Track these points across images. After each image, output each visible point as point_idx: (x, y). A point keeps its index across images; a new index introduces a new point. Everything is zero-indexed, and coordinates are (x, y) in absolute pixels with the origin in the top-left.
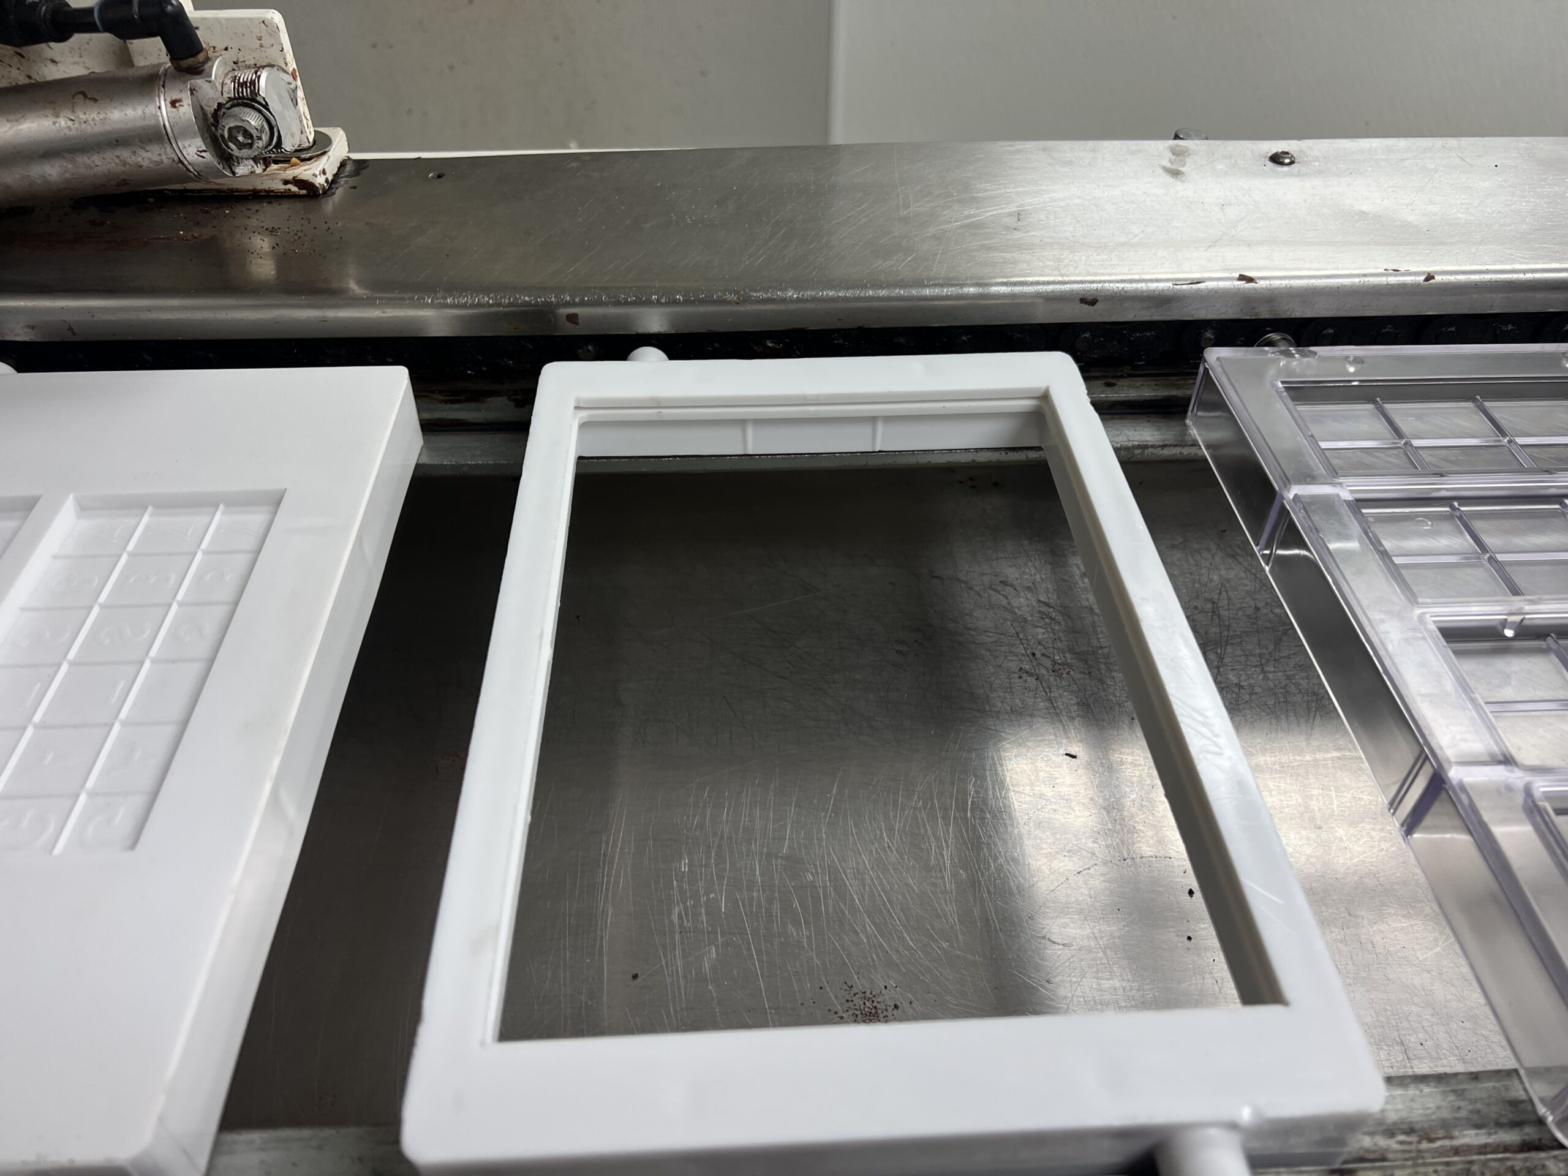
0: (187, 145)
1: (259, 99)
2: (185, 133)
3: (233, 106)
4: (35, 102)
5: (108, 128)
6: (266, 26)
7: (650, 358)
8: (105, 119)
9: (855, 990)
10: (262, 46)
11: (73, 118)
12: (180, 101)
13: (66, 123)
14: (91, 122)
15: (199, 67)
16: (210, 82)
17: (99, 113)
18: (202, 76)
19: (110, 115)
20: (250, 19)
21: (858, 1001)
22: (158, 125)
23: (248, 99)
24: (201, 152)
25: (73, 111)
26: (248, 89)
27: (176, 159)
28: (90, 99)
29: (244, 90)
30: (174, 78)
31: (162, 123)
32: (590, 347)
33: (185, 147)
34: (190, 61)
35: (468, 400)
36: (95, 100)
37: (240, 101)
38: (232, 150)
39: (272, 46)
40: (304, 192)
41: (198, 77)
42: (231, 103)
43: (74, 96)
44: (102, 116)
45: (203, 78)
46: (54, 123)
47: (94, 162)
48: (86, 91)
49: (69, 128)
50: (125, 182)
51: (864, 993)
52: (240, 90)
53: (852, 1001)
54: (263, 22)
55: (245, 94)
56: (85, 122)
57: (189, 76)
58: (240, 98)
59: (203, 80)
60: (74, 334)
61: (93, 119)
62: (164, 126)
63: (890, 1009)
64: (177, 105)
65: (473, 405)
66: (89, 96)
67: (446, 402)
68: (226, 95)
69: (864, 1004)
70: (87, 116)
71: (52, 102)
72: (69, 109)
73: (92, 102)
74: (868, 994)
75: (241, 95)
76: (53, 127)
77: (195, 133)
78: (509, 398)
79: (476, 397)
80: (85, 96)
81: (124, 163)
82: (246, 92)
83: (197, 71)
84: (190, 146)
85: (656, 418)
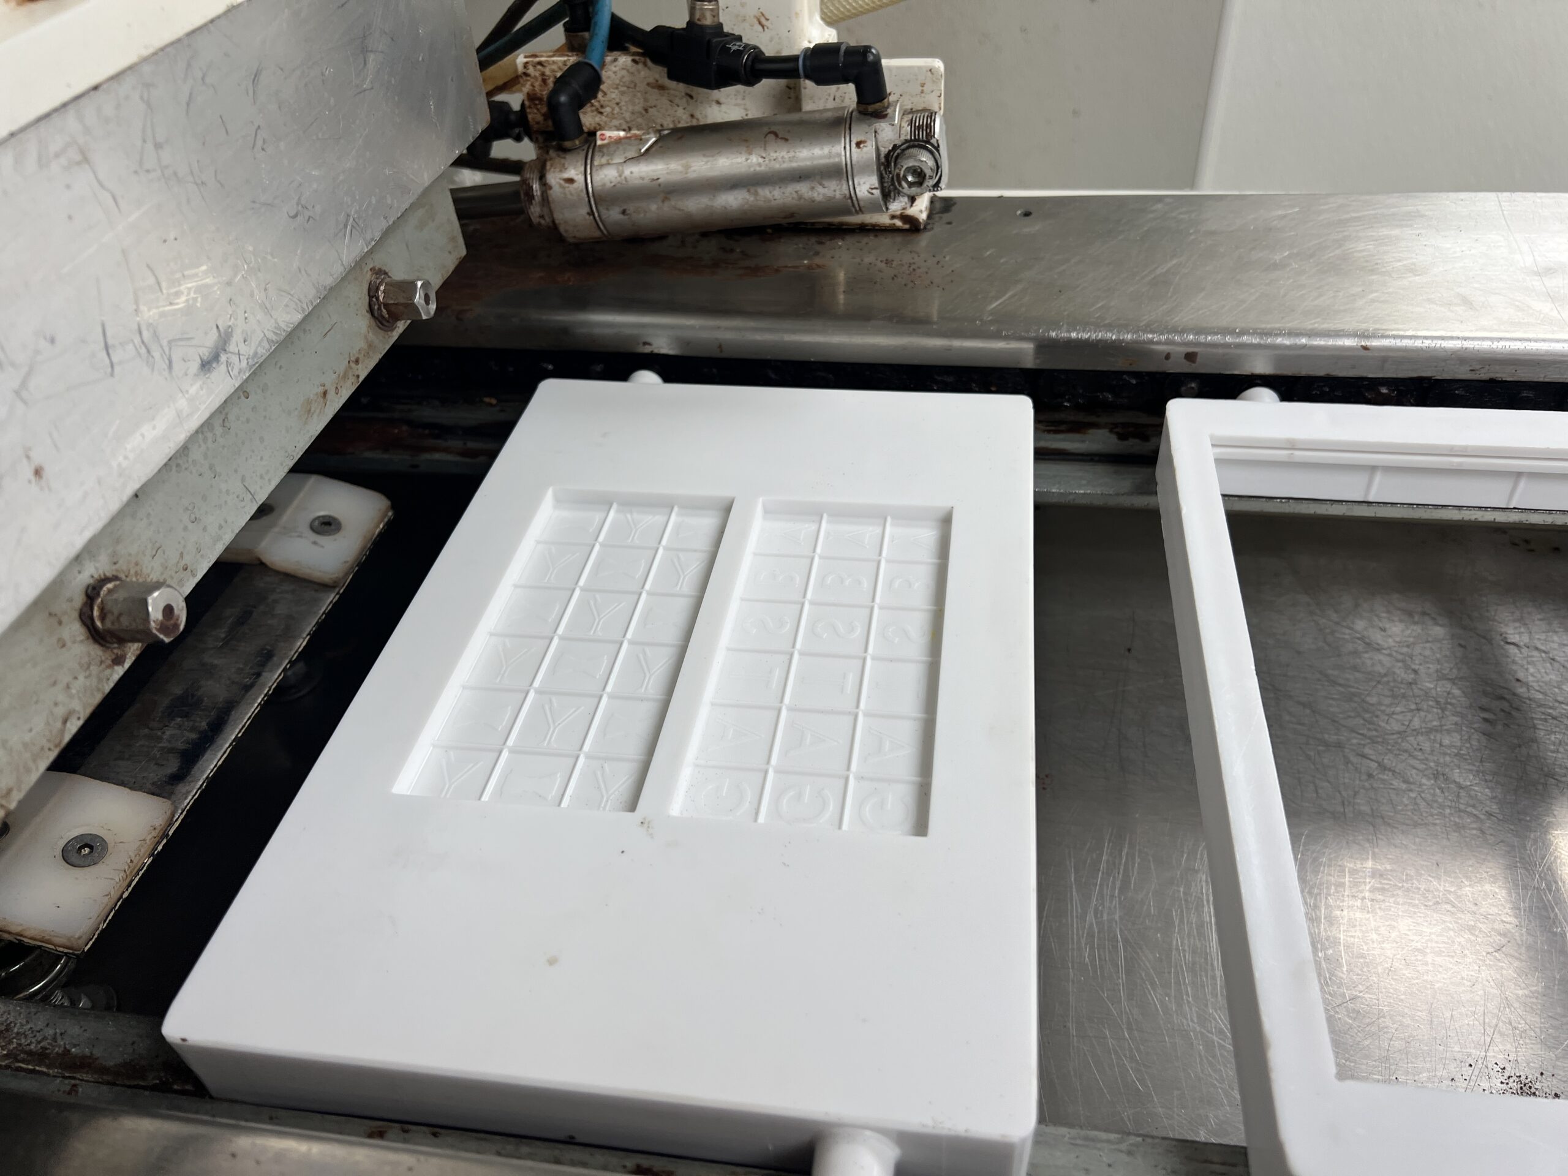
0: (862, 183)
1: (933, 141)
2: (864, 169)
3: (908, 148)
4: (730, 140)
5: (794, 165)
6: (932, 74)
7: (1264, 399)
8: (794, 157)
10: (922, 92)
11: (764, 155)
12: (864, 142)
13: (758, 160)
14: (780, 160)
15: (883, 112)
16: (893, 125)
17: (789, 152)
18: (886, 119)
19: (798, 154)
20: (920, 68)
22: (840, 162)
23: (923, 141)
24: (872, 189)
25: (765, 149)
26: (925, 132)
27: (848, 195)
28: (782, 138)
29: (921, 133)
30: (859, 120)
31: (844, 163)
32: (1193, 385)
33: (859, 184)
34: (877, 106)
35: (1071, 430)
36: (786, 140)
37: (916, 143)
38: (903, 188)
39: (932, 92)
40: (907, 226)
41: (882, 120)
42: (907, 145)
43: (766, 135)
44: (792, 154)
45: (887, 122)
46: (747, 160)
47: (774, 196)
48: (778, 132)
49: (760, 165)
50: (792, 215)
52: (917, 133)
54: (930, 70)
55: (921, 137)
56: (775, 160)
57: (873, 120)
58: (915, 140)
59: (887, 124)
60: (721, 351)
61: (783, 157)
62: (846, 164)
64: (862, 146)
65: (1077, 436)
66: (780, 136)
67: (1049, 431)
68: (903, 138)
70: (777, 154)
71: (746, 141)
72: (761, 147)
73: (783, 141)
75: (917, 137)
76: (745, 163)
77: (873, 171)
78: (1111, 431)
79: (1077, 428)
80: (776, 135)
81: (800, 198)
82: (922, 135)
83: (880, 115)
84: (864, 183)
85: (1287, 460)
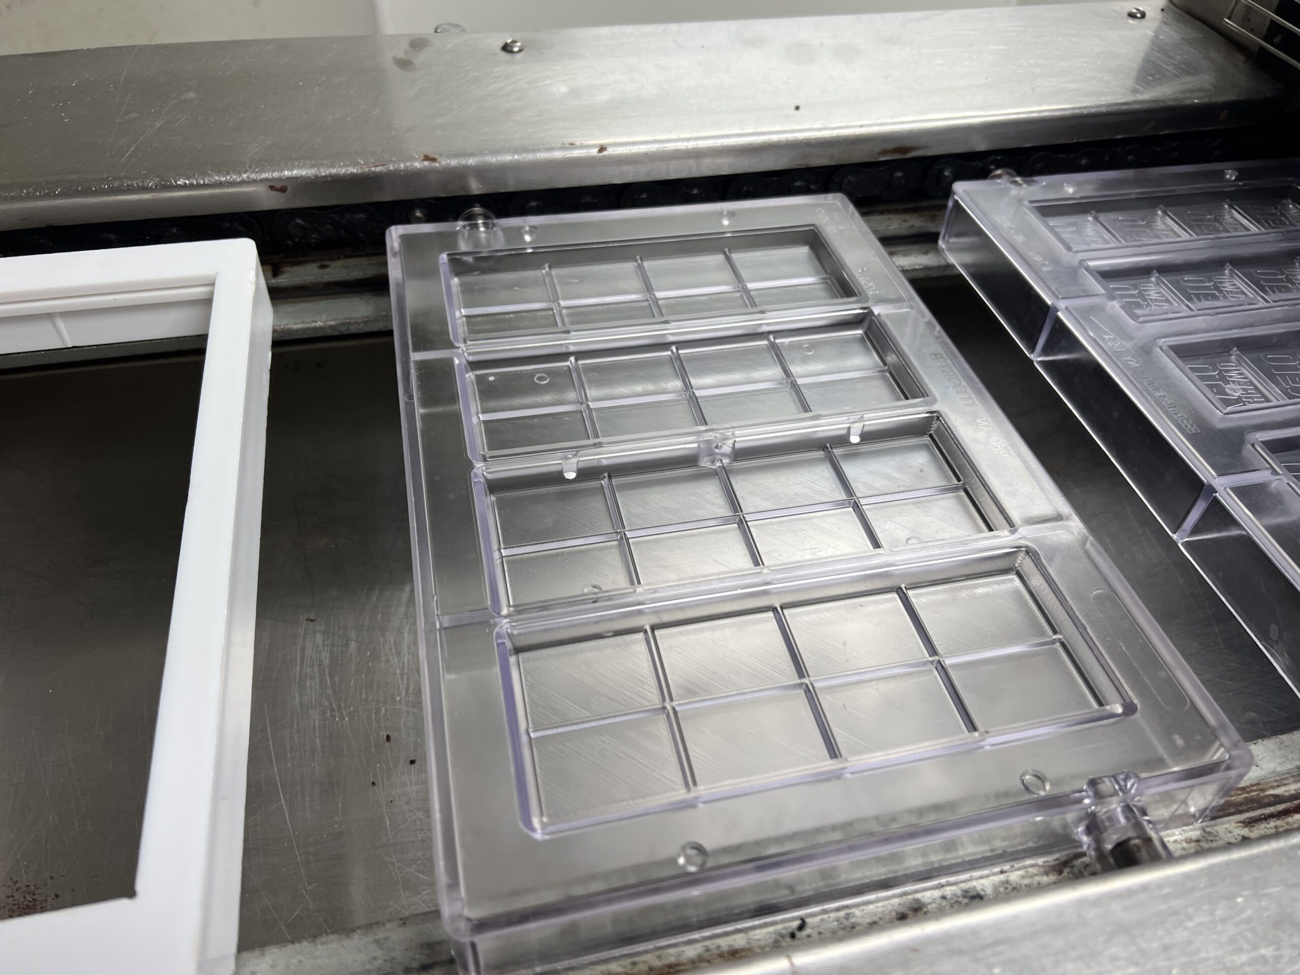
9: (18, 885)
21: (18, 896)
51: (28, 886)
53: (12, 896)
63: (49, 900)
69: (25, 898)
74: (32, 888)
